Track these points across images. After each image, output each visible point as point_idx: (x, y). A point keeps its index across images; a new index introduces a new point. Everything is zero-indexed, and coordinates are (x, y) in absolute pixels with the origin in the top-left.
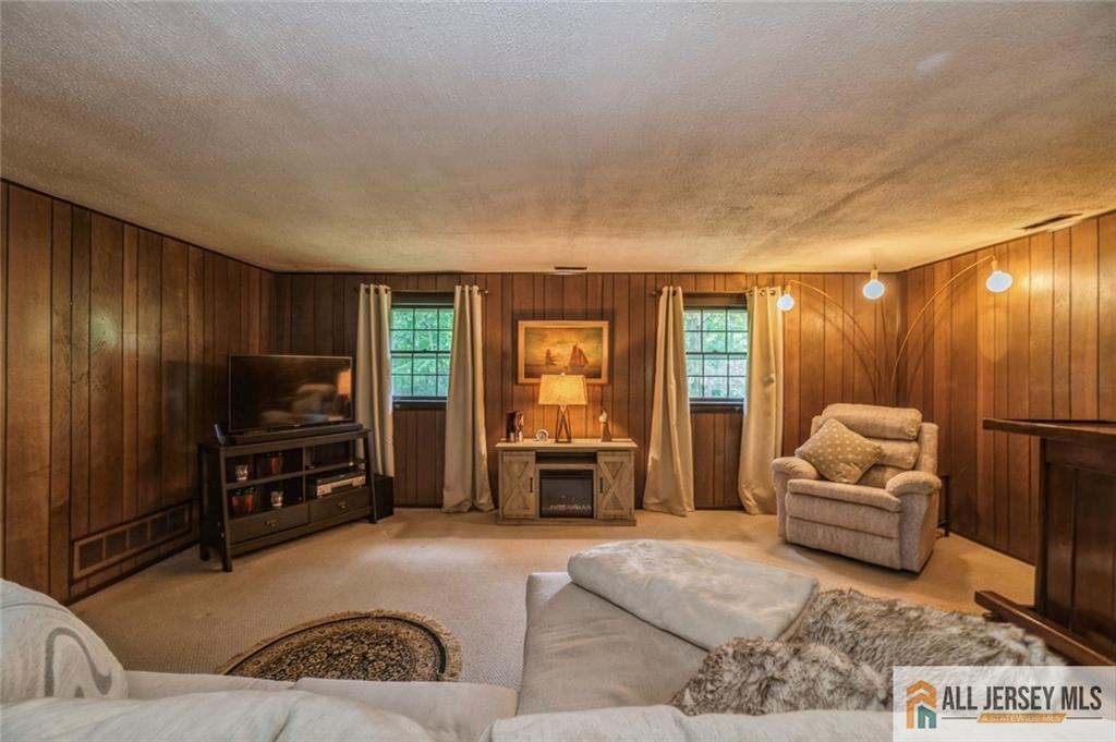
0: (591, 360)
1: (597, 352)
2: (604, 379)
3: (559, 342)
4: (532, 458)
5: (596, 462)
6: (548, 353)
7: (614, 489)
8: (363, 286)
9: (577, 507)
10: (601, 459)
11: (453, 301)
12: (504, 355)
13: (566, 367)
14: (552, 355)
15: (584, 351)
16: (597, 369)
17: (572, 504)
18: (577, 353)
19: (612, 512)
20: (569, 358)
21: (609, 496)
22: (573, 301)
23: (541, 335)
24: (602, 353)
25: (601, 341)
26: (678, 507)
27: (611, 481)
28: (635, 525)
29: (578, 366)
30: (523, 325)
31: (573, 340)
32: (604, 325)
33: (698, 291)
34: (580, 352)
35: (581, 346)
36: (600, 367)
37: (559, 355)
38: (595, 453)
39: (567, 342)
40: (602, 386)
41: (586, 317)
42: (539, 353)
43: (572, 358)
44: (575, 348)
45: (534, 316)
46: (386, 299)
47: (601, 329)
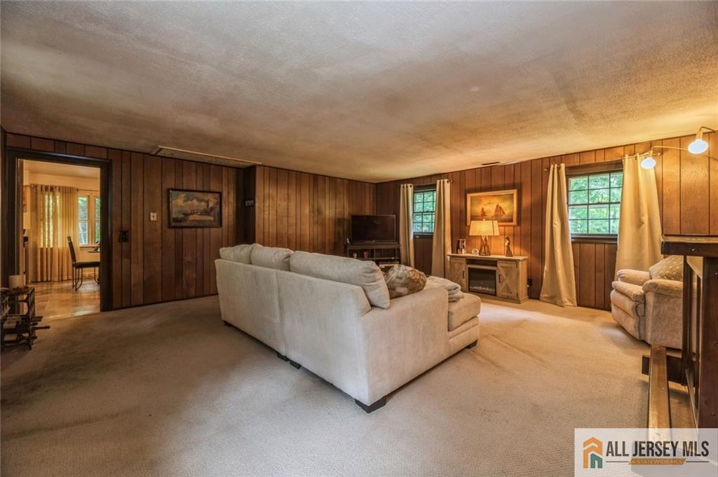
0: (507, 212)
1: (510, 208)
2: (514, 223)
3: (489, 203)
4: (464, 261)
5: (496, 266)
6: (483, 209)
7: (507, 281)
8: (402, 185)
9: (487, 289)
10: (499, 264)
11: (436, 188)
12: (461, 211)
13: (493, 217)
14: (485, 210)
15: (503, 207)
16: (510, 217)
17: (486, 287)
18: (499, 209)
19: (505, 294)
20: (494, 211)
21: (504, 284)
22: (498, 181)
23: (479, 200)
24: (513, 208)
25: (513, 202)
26: (559, 301)
27: (505, 277)
28: (520, 303)
29: (498, 216)
30: (469, 196)
31: (496, 201)
32: (515, 192)
33: (582, 164)
34: (500, 208)
35: (500, 205)
36: (512, 216)
37: (488, 210)
38: (496, 262)
39: (492, 203)
40: (514, 226)
41: (504, 188)
42: (478, 210)
43: (496, 211)
44: (497, 206)
45: (476, 191)
46: (411, 190)
47: (513, 195)
